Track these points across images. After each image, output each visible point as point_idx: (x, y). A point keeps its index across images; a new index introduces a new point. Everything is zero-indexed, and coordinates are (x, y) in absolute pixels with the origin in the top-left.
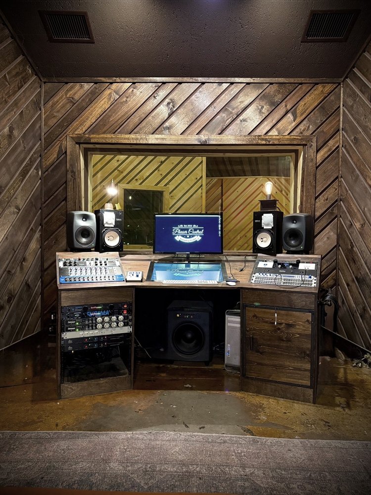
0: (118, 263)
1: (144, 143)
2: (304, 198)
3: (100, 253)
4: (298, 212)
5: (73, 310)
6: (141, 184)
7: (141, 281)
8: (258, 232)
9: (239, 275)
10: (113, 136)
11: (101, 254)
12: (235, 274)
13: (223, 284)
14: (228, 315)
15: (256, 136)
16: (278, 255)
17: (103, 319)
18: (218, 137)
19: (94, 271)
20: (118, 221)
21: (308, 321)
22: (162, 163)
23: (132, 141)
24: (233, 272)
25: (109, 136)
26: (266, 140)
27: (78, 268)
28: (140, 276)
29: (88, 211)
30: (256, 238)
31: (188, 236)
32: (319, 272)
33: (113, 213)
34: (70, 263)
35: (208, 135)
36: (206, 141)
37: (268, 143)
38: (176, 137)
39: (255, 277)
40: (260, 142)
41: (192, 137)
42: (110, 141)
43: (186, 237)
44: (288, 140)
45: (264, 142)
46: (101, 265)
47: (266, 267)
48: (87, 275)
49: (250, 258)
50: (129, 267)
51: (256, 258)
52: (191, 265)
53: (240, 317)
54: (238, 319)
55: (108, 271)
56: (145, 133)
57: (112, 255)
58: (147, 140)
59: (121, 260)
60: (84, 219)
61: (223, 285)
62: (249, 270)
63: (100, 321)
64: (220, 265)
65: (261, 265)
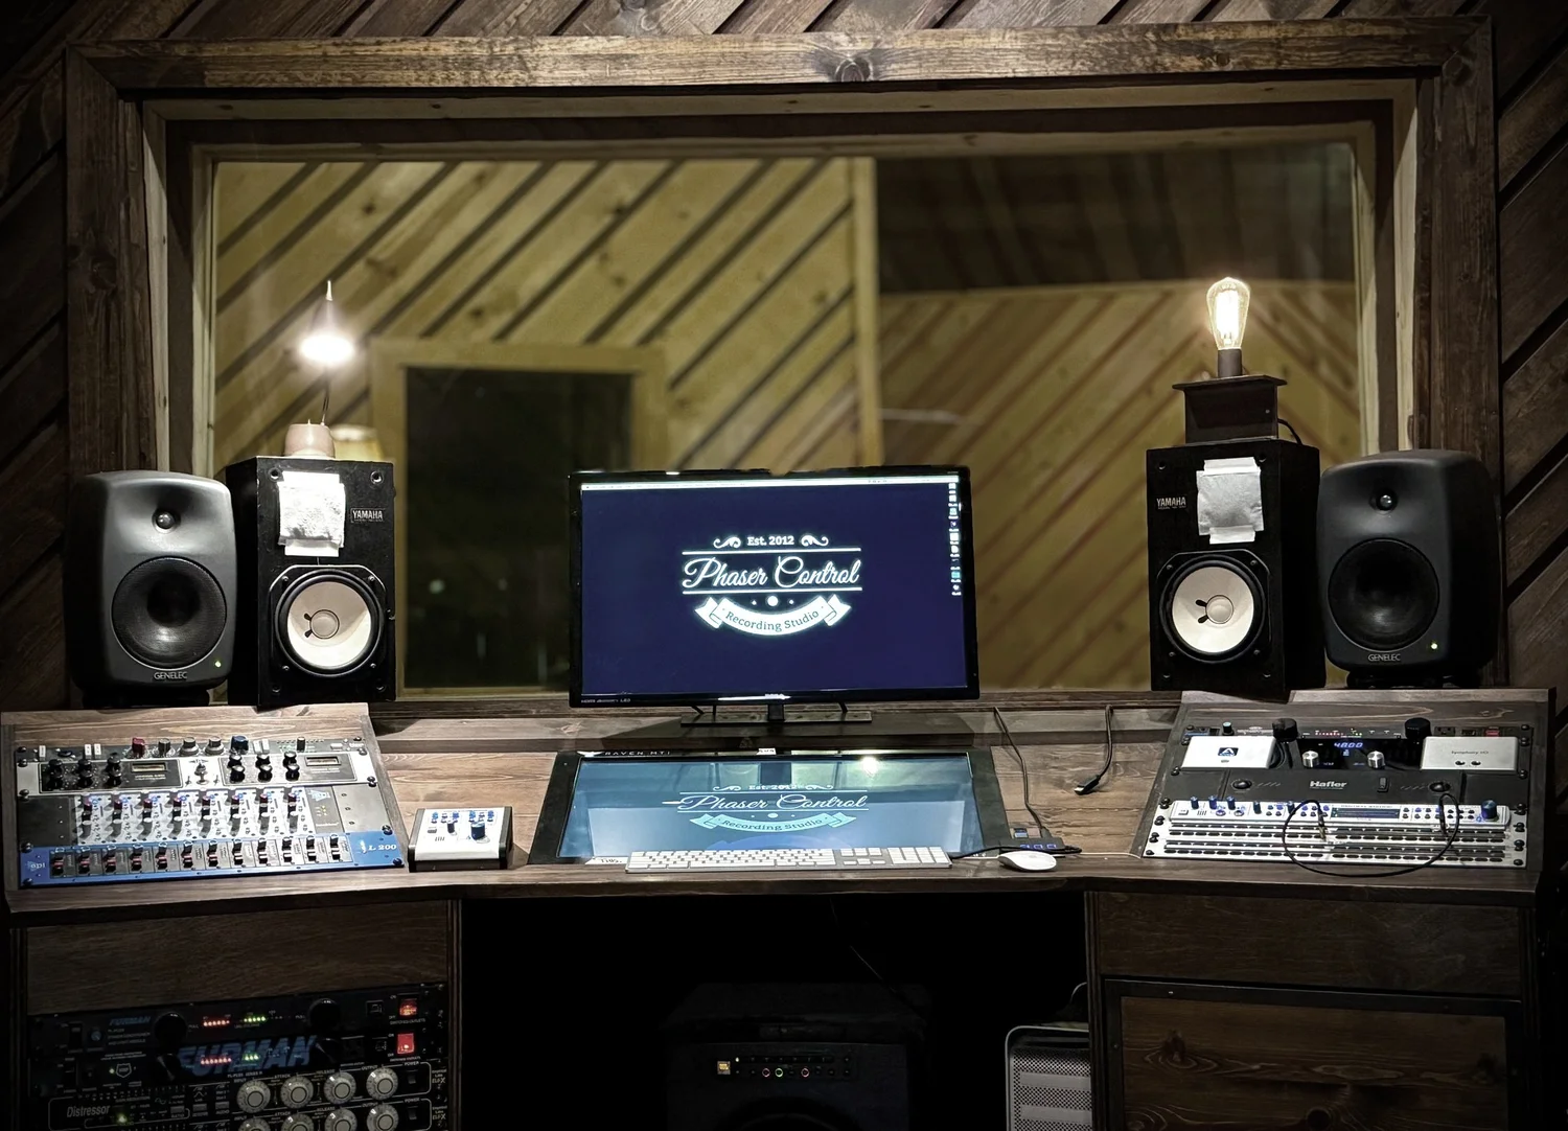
0: (363, 767)
1: (510, 84)
2: (1439, 376)
3: (259, 710)
4: (1405, 443)
5: (96, 1036)
6: (503, 335)
7: (503, 862)
8: (1176, 563)
9: (1075, 818)
10: (333, 51)
11: (265, 717)
12: (1051, 811)
13: (985, 866)
14: (1020, 1054)
15: (1145, 28)
16: (1300, 696)
17: (276, 1091)
18: (930, 44)
19: (220, 814)
20: (367, 525)
21: (1487, 1063)
22: (622, 213)
23: (440, 75)
24: (1043, 796)
25: (308, 48)
26: (1202, 49)
27: (131, 799)
28: (494, 831)
29: (189, 470)
30: (1169, 599)
31: (773, 601)
32: (1538, 784)
33: (336, 477)
34: (83, 767)
35: (871, 30)
36: (861, 63)
37: (1215, 68)
38: (693, 49)
39: (1167, 825)
40: (1168, 61)
41: (780, 43)
42: (314, 79)
43: (763, 606)
44: (1328, 44)
45: (1191, 63)
46: (265, 776)
47: (1234, 762)
48: (181, 837)
49: (1137, 719)
50: (433, 787)
51: (1172, 719)
52: (796, 767)
53: (1084, 1067)
54: (1075, 1078)
55: (307, 812)
56: (517, 30)
57: (331, 722)
58: (524, 68)
59: (386, 748)
60: (165, 517)
61: (979, 869)
62: (1131, 788)
63: (255, 1101)
64: (966, 763)
65: (1203, 752)
